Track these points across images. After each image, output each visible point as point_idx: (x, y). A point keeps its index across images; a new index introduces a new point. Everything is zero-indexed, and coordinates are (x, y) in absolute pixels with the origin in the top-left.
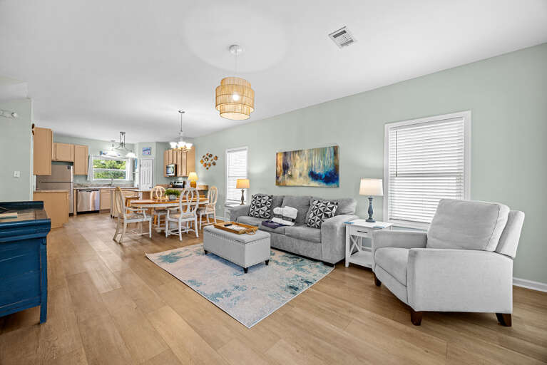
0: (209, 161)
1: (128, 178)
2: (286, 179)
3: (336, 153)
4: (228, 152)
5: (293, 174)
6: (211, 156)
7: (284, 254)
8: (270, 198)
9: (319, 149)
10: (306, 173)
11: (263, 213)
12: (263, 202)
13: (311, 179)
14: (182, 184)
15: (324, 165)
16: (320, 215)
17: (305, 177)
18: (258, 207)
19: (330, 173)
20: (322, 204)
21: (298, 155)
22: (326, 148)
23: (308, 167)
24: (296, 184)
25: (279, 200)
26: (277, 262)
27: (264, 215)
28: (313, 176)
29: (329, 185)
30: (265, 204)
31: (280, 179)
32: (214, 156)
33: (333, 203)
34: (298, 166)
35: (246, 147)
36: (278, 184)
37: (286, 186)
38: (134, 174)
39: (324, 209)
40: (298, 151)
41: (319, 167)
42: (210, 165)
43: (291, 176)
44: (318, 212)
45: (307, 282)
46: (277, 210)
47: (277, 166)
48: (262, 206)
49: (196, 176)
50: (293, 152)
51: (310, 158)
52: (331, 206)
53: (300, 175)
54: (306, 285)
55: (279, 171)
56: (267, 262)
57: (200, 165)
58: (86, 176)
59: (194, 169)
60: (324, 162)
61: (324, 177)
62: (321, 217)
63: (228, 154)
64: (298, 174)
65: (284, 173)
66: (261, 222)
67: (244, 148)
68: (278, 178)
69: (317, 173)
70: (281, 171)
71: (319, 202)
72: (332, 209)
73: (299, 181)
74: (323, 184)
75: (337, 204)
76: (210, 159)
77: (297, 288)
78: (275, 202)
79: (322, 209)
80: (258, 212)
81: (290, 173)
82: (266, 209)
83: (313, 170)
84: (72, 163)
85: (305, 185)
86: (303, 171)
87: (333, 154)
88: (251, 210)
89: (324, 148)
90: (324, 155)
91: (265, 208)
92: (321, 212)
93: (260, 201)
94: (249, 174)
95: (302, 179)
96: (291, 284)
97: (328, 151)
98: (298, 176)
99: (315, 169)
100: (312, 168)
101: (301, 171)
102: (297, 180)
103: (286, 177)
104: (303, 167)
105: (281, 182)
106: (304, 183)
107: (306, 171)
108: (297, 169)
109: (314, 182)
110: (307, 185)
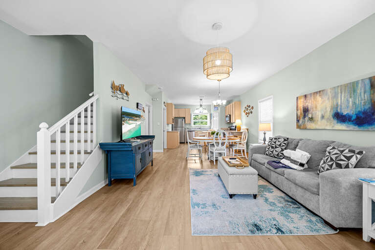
0: (248, 111)
1: (209, 124)
2: (306, 123)
3: (372, 86)
4: (260, 102)
6: (249, 106)
7: (283, 195)
8: (285, 140)
9: (346, 86)
10: (329, 114)
11: (277, 153)
12: (278, 143)
13: (335, 121)
14: (234, 128)
15: (354, 103)
16: (330, 163)
17: (328, 119)
18: (272, 147)
19: (364, 113)
20: (336, 151)
21: (321, 96)
22: (357, 82)
23: (332, 108)
24: (317, 127)
25: (294, 143)
26: (266, 200)
27: (278, 155)
28: (340, 117)
29: (362, 128)
30: (280, 145)
31: (300, 122)
32: (251, 107)
33: (353, 152)
34: (319, 107)
35: (272, 96)
36: (299, 127)
37: (306, 129)
38: (211, 122)
39: (336, 158)
40: (320, 92)
41: (348, 106)
42: (249, 113)
43: (311, 119)
44: (329, 159)
45: (279, 230)
46: (287, 153)
47: (297, 110)
48: (276, 147)
49: (240, 122)
50: (314, 93)
51: (335, 96)
52: (348, 155)
53: (323, 117)
54: (275, 231)
55: (299, 114)
56: (255, 196)
57: (244, 114)
58: (190, 124)
59: (240, 117)
60: (355, 99)
61: (354, 117)
62: (331, 166)
63: (259, 104)
64: (320, 116)
65: (305, 117)
66: (266, 161)
67: (270, 97)
68: (298, 121)
69: (345, 113)
70: (301, 114)
71: (334, 148)
72: (349, 158)
73: (320, 124)
74: (352, 127)
75: (360, 153)
76: (249, 109)
77: (261, 230)
78: (290, 144)
79: (334, 157)
80: (272, 152)
81: (310, 116)
82: (281, 150)
83: (339, 111)
84: (184, 118)
85: (328, 128)
86: (326, 112)
88: (267, 149)
89: (353, 83)
90: (355, 91)
91: (279, 149)
92: (332, 159)
93: (275, 142)
94: (274, 118)
95: (324, 121)
96: (259, 223)
97: (360, 85)
98: (319, 119)
99: (341, 109)
100: (337, 108)
101: (323, 113)
102: (319, 123)
103: (306, 120)
104: (326, 108)
105: (301, 125)
106: (327, 125)
107: (329, 112)
108: (319, 111)
109: (339, 124)
110: (331, 128)
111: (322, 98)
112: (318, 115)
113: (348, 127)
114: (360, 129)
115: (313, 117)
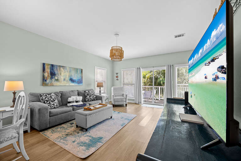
3: (82, 72)
5: (59, 79)
13: (71, 82)
17: (67, 81)
19: (79, 80)
21: (63, 69)
23: (69, 76)
24: (61, 85)
28: (72, 80)
31: (47, 81)
34: (62, 74)
36: (46, 85)
37: (53, 86)
40: (63, 66)
41: (75, 77)
43: (57, 80)
50: (59, 66)
51: (70, 71)
53: (64, 80)
55: (46, 76)
60: (77, 75)
61: (77, 81)
64: (63, 79)
65: (52, 78)
68: (45, 80)
69: (74, 79)
74: (77, 84)
81: (56, 78)
83: (72, 78)
86: (66, 77)
87: (81, 71)
89: (77, 69)
90: (77, 72)
95: (65, 82)
97: (79, 70)
98: (63, 81)
99: (73, 77)
100: (71, 76)
101: (64, 77)
102: (62, 82)
103: (53, 81)
104: (66, 76)
105: (48, 84)
106: (66, 84)
107: (68, 78)
108: (62, 76)
109: (72, 83)
110: (68, 85)
111: (64, 70)
112: (62, 78)
113: (75, 84)
114: (79, 85)
115: (58, 79)
